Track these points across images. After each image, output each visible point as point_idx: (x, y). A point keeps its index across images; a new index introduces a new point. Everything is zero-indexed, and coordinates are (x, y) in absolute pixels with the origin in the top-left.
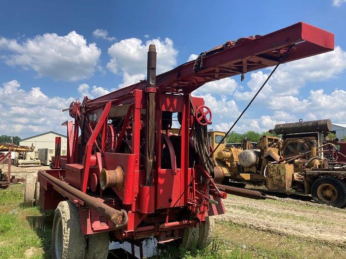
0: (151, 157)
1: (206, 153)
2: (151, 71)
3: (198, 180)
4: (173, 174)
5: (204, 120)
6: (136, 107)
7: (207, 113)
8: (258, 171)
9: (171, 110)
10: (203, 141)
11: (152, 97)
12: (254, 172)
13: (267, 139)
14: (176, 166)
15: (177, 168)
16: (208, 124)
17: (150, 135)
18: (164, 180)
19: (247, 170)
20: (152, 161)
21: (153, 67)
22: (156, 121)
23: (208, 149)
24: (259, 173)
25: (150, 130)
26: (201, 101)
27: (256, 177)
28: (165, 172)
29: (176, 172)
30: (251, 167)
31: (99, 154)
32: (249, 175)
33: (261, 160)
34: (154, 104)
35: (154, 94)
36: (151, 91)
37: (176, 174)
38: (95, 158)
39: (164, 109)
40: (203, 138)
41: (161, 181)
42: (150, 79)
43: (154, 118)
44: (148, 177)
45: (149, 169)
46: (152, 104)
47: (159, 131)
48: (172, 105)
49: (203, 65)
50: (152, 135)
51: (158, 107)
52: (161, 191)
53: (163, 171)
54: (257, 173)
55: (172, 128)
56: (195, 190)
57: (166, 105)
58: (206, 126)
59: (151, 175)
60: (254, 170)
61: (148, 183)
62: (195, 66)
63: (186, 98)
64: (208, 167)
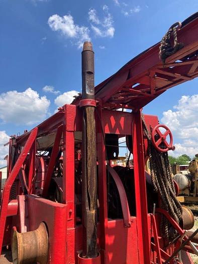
0: (91, 206)
1: (170, 192)
2: (87, 76)
3: (161, 232)
4: (126, 226)
5: (163, 144)
6: (68, 128)
7: (166, 134)
8: (191, 194)
9: (117, 133)
10: (165, 173)
11: (90, 113)
12: (187, 195)
13: (197, 163)
14: (129, 214)
15: (131, 215)
16: (170, 149)
17: (89, 171)
18: (113, 237)
19: (181, 193)
20: (94, 212)
21: (90, 70)
22: (97, 149)
23: (172, 186)
24: (192, 196)
25: (90, 162)
26: (155, 120)
27: (190, 199)
28: (114, 225)
29: (130, 222)
30: (184, 190)
31: (22, 198)
32: (183, 197)
33: (193, 183)
34: (94, 123)
35: (93, 108)
36: (89, 103)
37: (130, 227)
38: (17, 204)
39: (107, 131)
40: (164, 170)
41: (109, 240)
42: (87, 87)
43: (95, 144)
44: (89, 241)
45: (91, 226)
46: (91, 123)
47: (102, 163)
48: (118, 125)
49: (178, 41)
50: (92, 169)
51: (99, 129)
52: (110, 256)
53: (111, 223)
54: (190, 195)
55: (119, 156)
56: (160, 249)
57: (110, 126)
58: (167, 153)
59: (94, 236)
60: (187, 192)
61: (89, 251)
62: (163, 48)
63: (136, 115)
64: (175, 212)
